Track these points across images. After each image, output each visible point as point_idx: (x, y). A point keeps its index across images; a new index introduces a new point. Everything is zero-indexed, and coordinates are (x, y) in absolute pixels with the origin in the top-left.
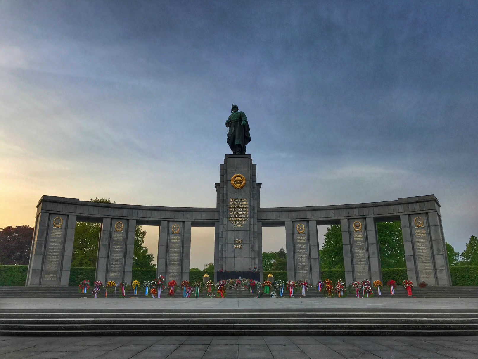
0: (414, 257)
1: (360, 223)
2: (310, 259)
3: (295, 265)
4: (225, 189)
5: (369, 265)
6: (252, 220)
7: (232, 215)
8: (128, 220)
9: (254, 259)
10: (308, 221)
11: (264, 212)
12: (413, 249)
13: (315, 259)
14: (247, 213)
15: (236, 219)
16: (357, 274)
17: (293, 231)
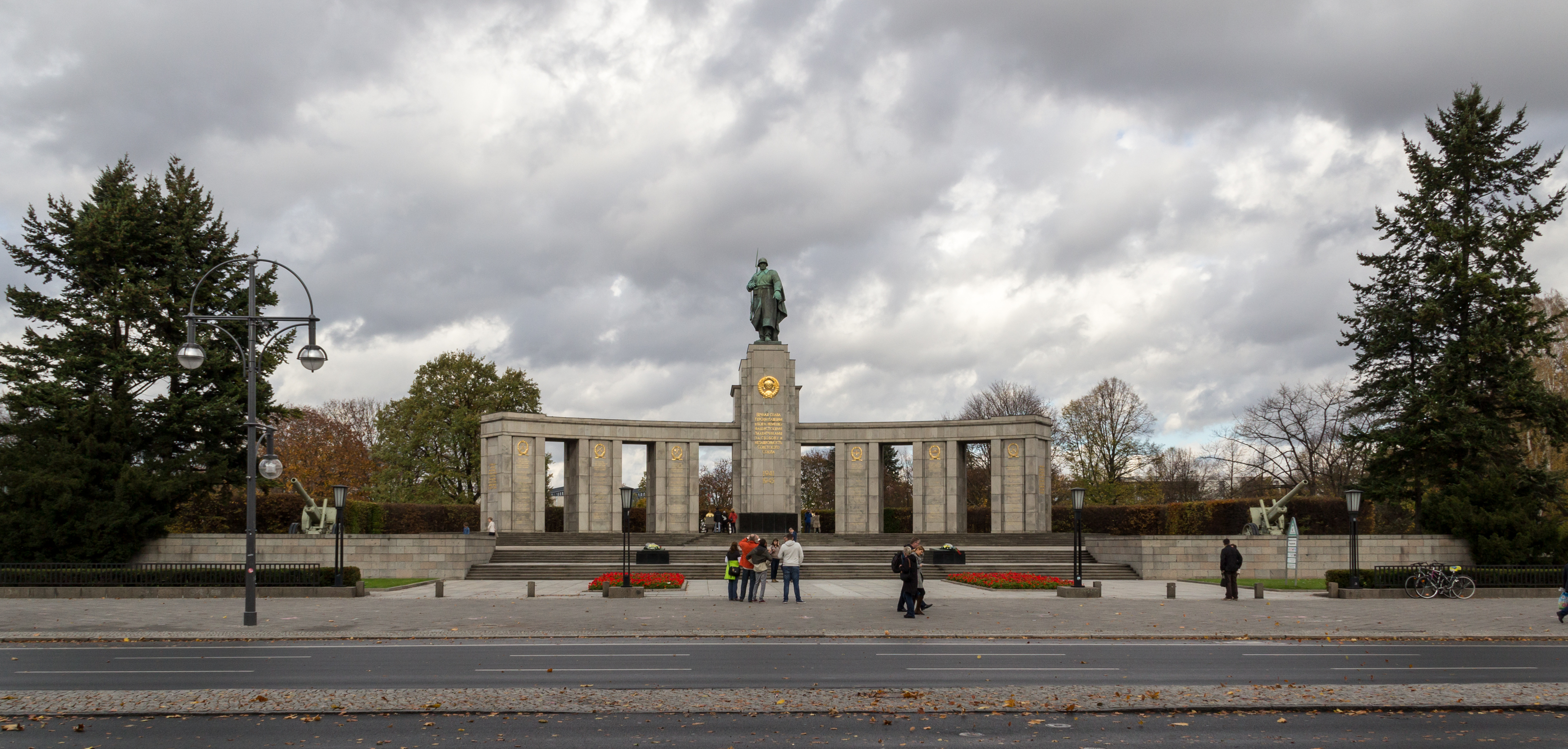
0: (1002, 495)
1: (938, 447)
2: (868, 496)
3: (846, 505)
4: (749, 397)
5: (946, 504)
6: (788, 443)
7: (760, 436)
8: (611, 441)
9: (790, 497)
10: (868, 443)
11: (805, 429)
12: (1003, 486)
13: (874, 497)
14: (781, 434)
15: (765, 443)
16: (929, 518)
17: (846, 457)
